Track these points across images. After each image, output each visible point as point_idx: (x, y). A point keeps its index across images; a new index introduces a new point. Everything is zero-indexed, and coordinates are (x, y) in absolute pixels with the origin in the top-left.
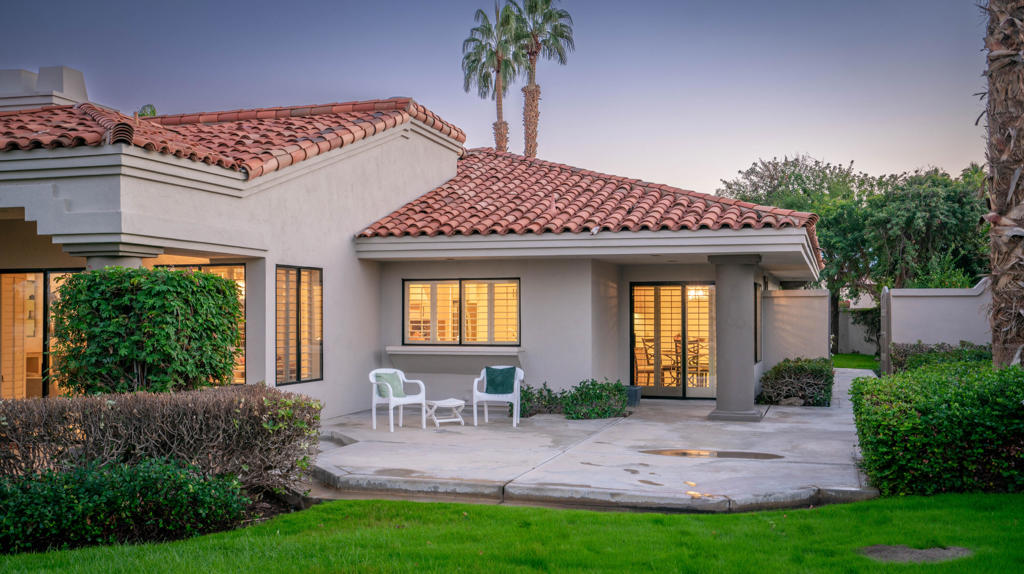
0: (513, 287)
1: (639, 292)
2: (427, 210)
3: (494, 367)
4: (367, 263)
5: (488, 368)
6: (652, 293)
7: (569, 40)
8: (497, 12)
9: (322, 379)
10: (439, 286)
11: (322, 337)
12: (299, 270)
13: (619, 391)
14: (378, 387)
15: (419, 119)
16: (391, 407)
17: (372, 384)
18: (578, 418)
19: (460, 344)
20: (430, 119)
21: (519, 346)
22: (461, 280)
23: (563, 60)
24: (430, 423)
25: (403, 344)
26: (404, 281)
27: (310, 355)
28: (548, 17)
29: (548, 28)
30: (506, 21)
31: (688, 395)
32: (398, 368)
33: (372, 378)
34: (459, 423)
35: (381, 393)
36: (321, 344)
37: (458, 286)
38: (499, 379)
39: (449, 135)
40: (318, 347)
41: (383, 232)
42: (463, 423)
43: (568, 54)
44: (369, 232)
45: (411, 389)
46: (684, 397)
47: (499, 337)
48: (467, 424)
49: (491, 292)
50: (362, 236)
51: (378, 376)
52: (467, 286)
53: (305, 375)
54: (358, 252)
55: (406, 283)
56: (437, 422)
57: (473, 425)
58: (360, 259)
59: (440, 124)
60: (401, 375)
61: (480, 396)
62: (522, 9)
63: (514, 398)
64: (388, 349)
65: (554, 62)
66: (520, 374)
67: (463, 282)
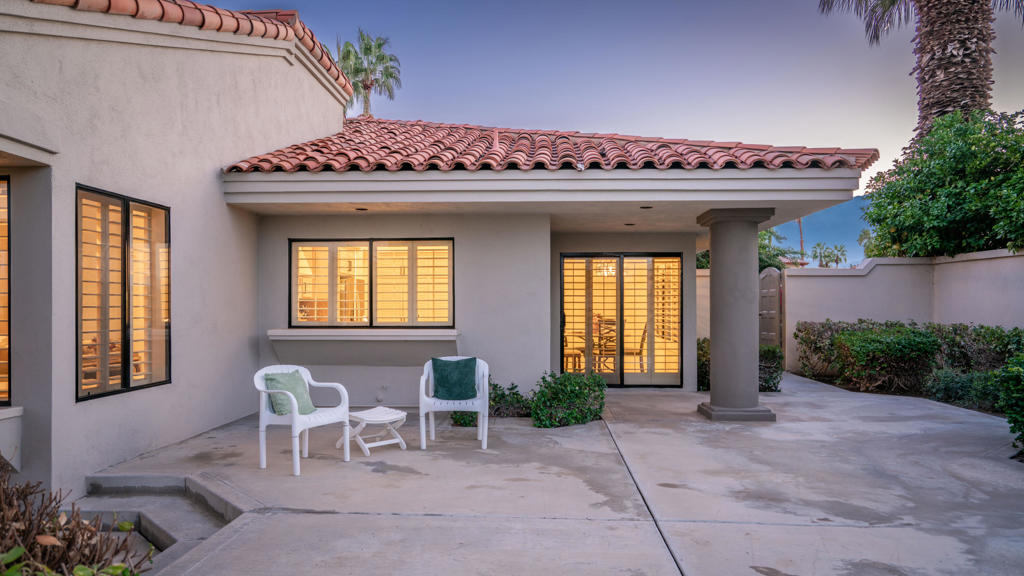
0: (444, 249)
1: (568, 264)
2: (323, 150)
3: (443, 358)
4: (238, 211)
5: (435, 361)
6: (583, 266)
7: (397, 80)
8: (339, 49)
9: (168, 381)
10: (340, 248)
11: (169, 317)
12: (126, 203)
13: (599, 385)
14: (269, 395)
15: (305, 44)
16: (297, 432)
17: (259, 392)
18: (552, 425)
19: (371, 326)
20: (318, 51)
21: (453, 327)
22: (371, 240)
23: (391, 96)
24: (356, 449)
25: (290, 326)
26: (291, 241)
27: (149, 343)
28: (381, 59)
29: (380, 68)
30: (346, 57)
31: (626, 383)
32: (299, 364)
33: (259, 382)
34: (396, 446)
35: (274, 406)
36: (168, 327)
37: (367, 248)
38: (455, 376)
39: (337, 79)
40: (163, 331)
41: (266, 166)
42: (404, 446)
43: (396, 91)
44: (245, 166)
45: (323, 399)
46: (622, 385)
47: (424, 316)
48: (410, 448)
49: (413, 259)
50: (235, 169)
51: (268, 379)
52: (379, 248)
53: (137, 378)
54: (226, 193)
55: (294, 244)
56: (366, 447)
57: (419, 448)
58: (229, 205)
59: (329, 63)
60: (305, 374)
61: (429, 403)
62: (358, 51)
63: (480, 404)
64: (270, 332)
65: (384, 97)
66: (482, 368)
67: (374, 243)
